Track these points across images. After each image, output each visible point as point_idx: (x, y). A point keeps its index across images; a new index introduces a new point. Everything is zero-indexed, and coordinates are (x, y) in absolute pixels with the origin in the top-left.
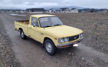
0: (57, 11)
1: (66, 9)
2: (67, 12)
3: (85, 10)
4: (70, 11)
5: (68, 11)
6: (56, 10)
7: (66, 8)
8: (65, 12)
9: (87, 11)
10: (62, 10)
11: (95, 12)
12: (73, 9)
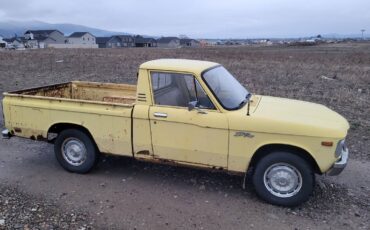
0: (10, 41)
1: (52, 35)
2: (57, 46)
3: (118, 38)
4: (66, 41)
5: (60, 42)
6: (6, 37)
7: (50, 32)
8: (51, 45)
9: (125, 44)
10: (35, 38)
11: (149, 45)
12: (78, 35)
